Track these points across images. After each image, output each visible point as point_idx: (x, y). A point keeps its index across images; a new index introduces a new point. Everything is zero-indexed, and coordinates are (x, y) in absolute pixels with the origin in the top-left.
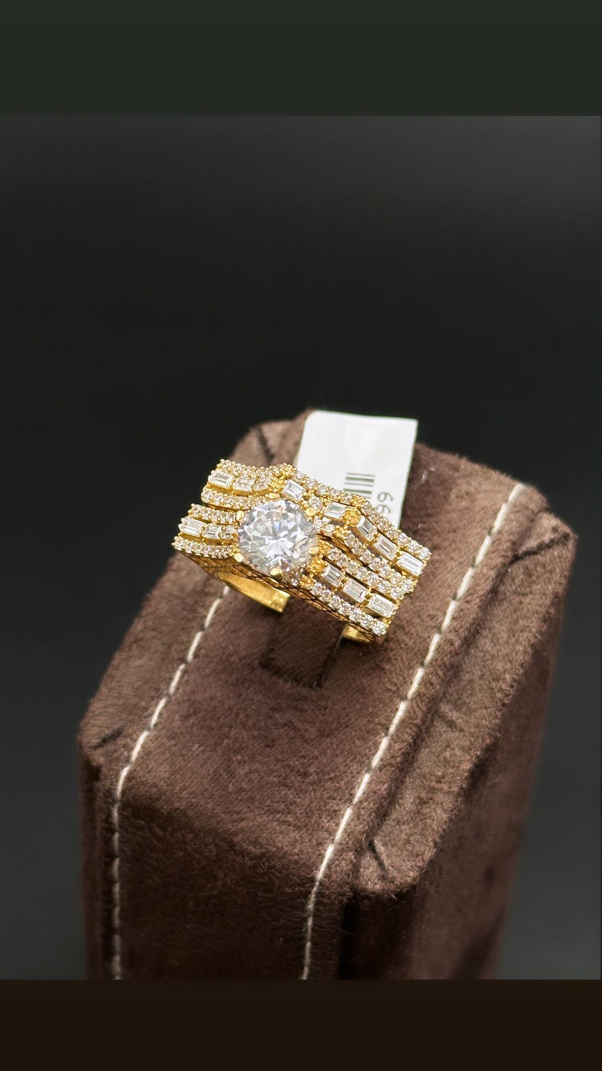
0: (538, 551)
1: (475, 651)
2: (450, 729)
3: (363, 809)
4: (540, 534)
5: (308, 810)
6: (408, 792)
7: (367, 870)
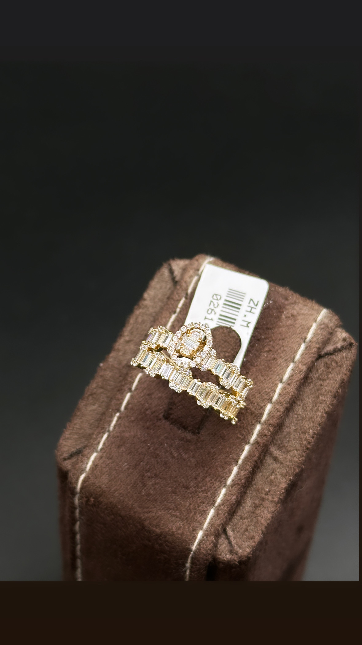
0: (334, 352)
1: (292, 414)
2: (275, 462)
3: (221, 510)
4: (335, 342)
5: (188, 509)
6: (248, 499)
7: (222, 546)
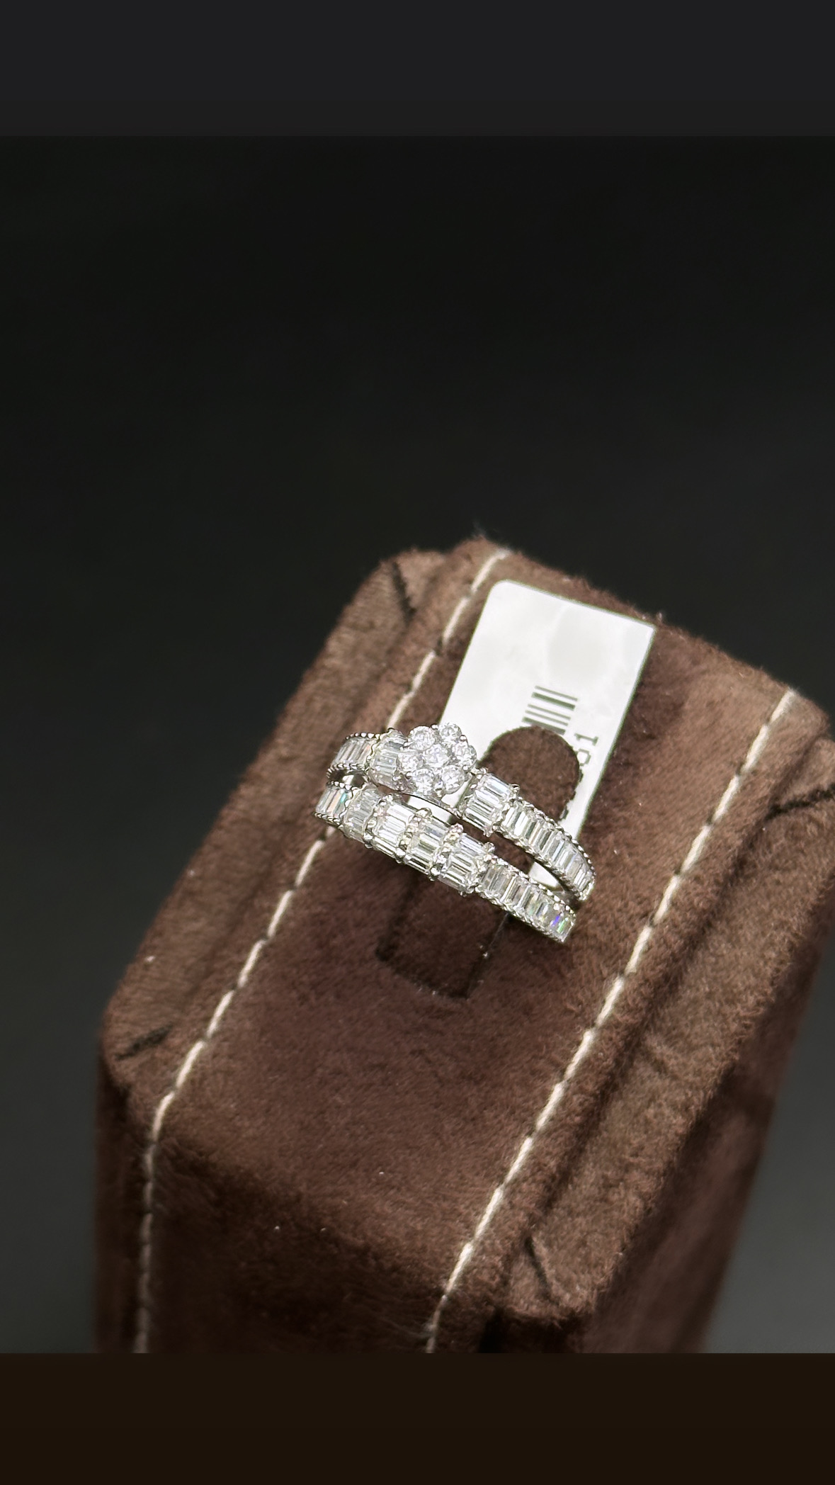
0: (811, 801)
1: (703, 953)
2: (657, 1074)
3: (520, 1193)
4: (816, 774)
6: (588, 1166)
7: (520, 1282)
